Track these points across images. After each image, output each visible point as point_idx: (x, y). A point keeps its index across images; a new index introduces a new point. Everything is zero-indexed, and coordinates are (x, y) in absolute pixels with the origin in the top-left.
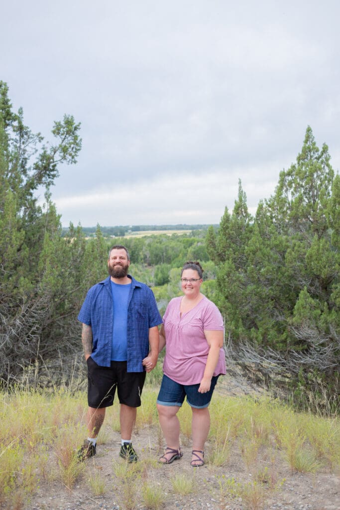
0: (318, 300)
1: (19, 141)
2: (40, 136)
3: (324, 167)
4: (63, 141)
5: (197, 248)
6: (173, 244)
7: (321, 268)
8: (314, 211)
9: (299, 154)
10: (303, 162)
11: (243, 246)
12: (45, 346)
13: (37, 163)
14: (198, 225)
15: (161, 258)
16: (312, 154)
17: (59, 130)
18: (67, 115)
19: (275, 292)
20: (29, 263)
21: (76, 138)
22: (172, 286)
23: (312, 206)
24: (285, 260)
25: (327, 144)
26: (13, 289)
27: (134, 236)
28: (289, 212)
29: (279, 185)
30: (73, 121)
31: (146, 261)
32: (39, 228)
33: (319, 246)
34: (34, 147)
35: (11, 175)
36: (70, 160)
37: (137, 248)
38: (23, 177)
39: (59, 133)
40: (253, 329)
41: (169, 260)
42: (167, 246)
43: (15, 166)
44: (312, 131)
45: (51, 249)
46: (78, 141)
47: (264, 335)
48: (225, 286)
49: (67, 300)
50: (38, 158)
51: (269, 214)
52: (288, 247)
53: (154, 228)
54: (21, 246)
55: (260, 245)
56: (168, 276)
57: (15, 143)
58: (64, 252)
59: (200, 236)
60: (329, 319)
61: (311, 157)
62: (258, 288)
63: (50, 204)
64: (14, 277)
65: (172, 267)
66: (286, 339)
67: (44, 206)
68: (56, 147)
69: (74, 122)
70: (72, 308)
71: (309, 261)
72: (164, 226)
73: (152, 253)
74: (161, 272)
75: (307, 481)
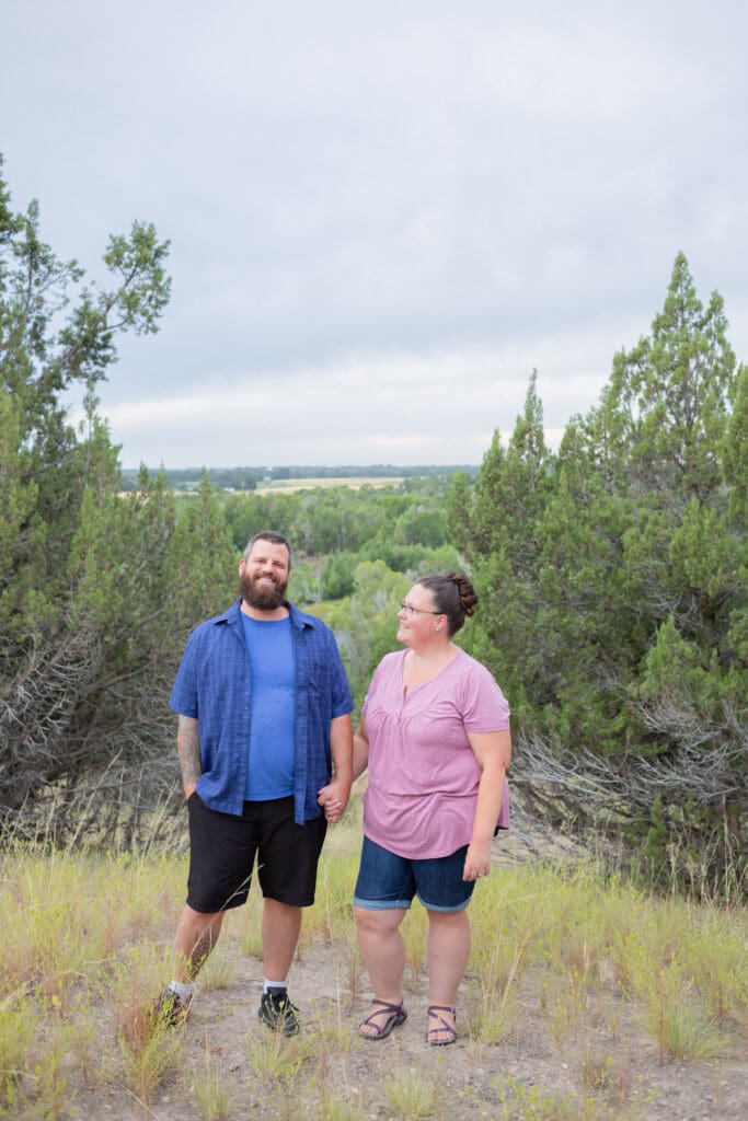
0: (694, 644)
1: (27, 278)
2: (75, 268)
3: (713, 345)
4: (128, 281)
5: (415, 519)
6: (363, 508)
7: (705, 573)
8: (688, 444)
9: (658, 315)
10: (666, 333)
11: (530, 520)
12: (82, 742)
13: (67, 330)
14: (420, 467)
15: (335, 539)
16: (686, 315)
17: (120, 256)
18: (139, 221)
19: (601, 626)
20: (47, 556)
21: (158, 275)
22: (359, 602)
23: (685, 433)
24: (625, 554)
25: (720, 293)
26: (11, 615)
27: (276, 490)
28: (631, 444)
29: (611, 384)
30: (153, 235)
31: (304, 545)
32: (69, 477)
33: (701, 523)
34: (62, 292)
35: (8, 354)
36: (143, 326)
37: (283, 517)
38: (35, 360)
39: (121, 263)
40: (549, 707)
41: (354, 544)
42: (349, 513)
43: (17, 335)
44: (686, 265)
45: (97, 526)
46: (162, 284)
47: (575, 721)
48: (488, 610)
49: (130, 640)
50: (70, 319)
51: (586, 449)
52: (630, 524)
53: (322, 473)
54: (28, 518)
55: (569, 518)
56: (352, 580)
57: (18, 282)
58: (127, 532)
59: (422, 491)
60: (723, 688)
61: (684, 322)
62: (564, 616)
63: (96, 424)
64: (13, 590)
65: (361, 560)
66: (623, 731)
67: (81, 428)
68: (112, 295)
69: (156, 238)
70: (143, 659)
71: (677, 557)
72: (343, 468)
73: (316, 528)
74: (337, 570)
75: (697, 1082)
